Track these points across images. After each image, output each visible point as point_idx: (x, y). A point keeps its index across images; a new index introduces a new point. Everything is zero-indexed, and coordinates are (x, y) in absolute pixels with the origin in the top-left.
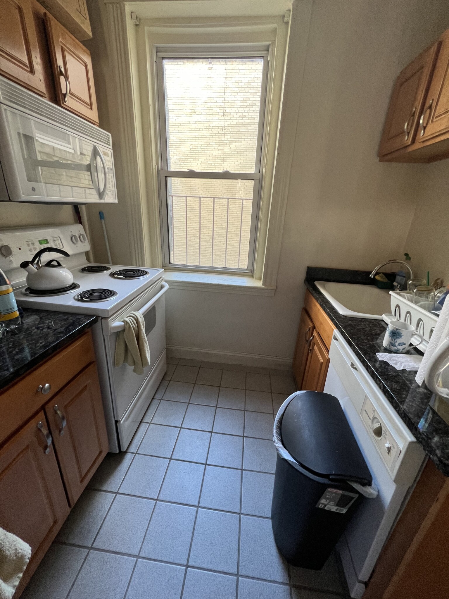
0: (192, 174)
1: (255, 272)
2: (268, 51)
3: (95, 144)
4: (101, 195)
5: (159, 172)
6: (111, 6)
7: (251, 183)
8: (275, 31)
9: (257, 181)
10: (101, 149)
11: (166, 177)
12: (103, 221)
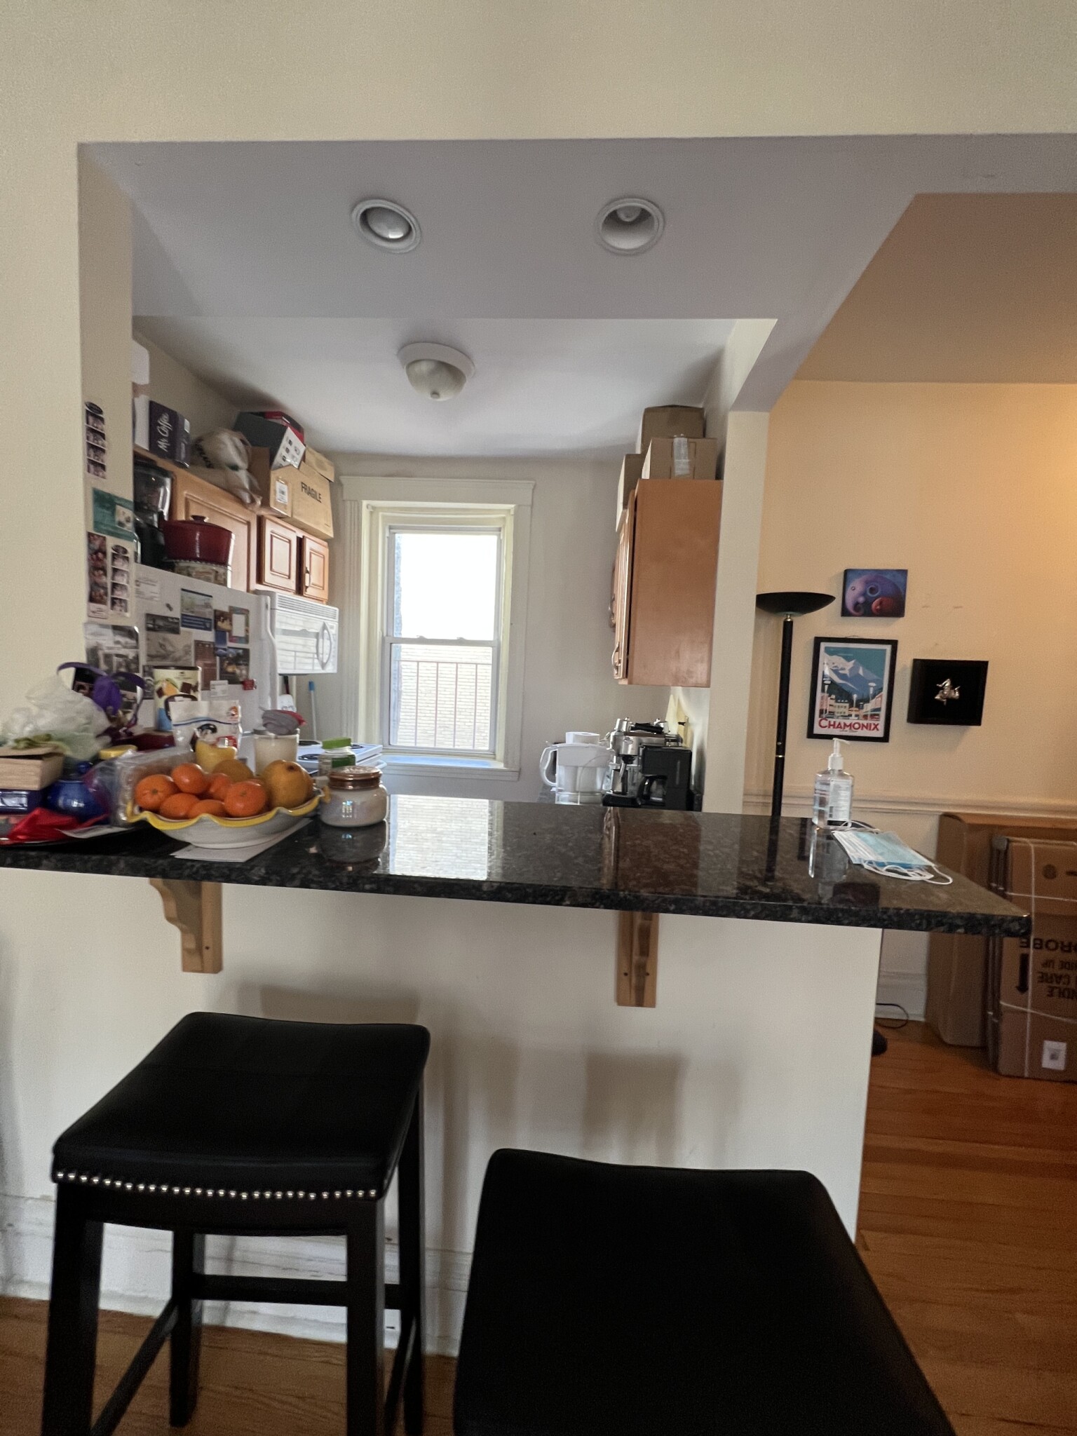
0: (422, 641)
1: (497, 753)
2: (500, 531)
3: (325, 621)
4: (323, 665)
5: (383, 639)
6: (349, 502)
7: (490, 650)
8: (504, 519)
9: (495, 649)
10: (329, 624)
11: (391, 644)
12: (312, 691)
